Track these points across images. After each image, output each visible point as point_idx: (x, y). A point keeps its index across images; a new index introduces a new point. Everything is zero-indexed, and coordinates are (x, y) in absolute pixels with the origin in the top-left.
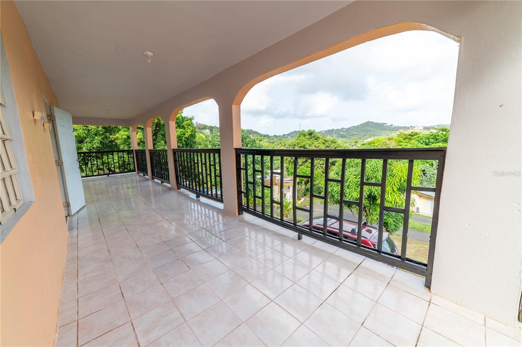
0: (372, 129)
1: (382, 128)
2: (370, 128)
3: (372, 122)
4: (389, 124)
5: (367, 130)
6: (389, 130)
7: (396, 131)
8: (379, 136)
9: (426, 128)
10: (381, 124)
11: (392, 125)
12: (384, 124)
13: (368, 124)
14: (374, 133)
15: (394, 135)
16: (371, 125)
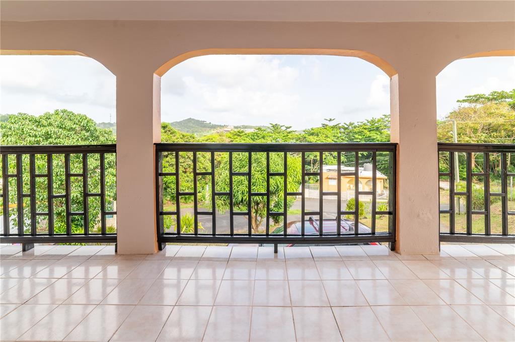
0: (194, 126)
1: (203, 125)
2: (192, 125)
3: (193, 119)
4: (208, 122)
5: (190, 126)
6: (208, 128)
7: (215, 128)
8: (200, 132)
9: (236, 127)
10: (201, 121)
11: (210, 123)
12: (204, 121)
13: (190, 120)
14: (196, 129)
15: (213, 132)
16: (193, 121)
